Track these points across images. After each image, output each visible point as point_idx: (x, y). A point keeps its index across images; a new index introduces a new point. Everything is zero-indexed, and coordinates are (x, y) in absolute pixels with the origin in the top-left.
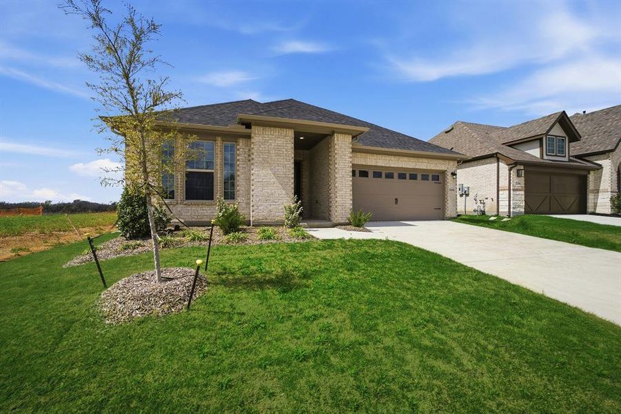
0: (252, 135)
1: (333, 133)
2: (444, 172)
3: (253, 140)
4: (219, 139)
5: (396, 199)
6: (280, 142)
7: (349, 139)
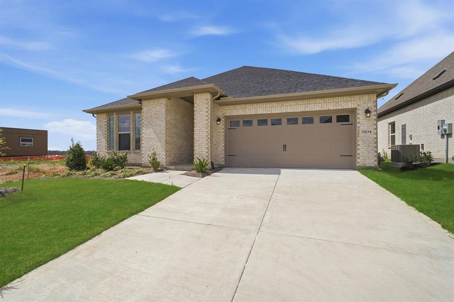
0: (143, 107)
1: (193, 93)
2: (354, 110)
3: (143, 110)
4: (131, 112)
5: (285, 146)
6: (158, 108)
7: (208, 96)
